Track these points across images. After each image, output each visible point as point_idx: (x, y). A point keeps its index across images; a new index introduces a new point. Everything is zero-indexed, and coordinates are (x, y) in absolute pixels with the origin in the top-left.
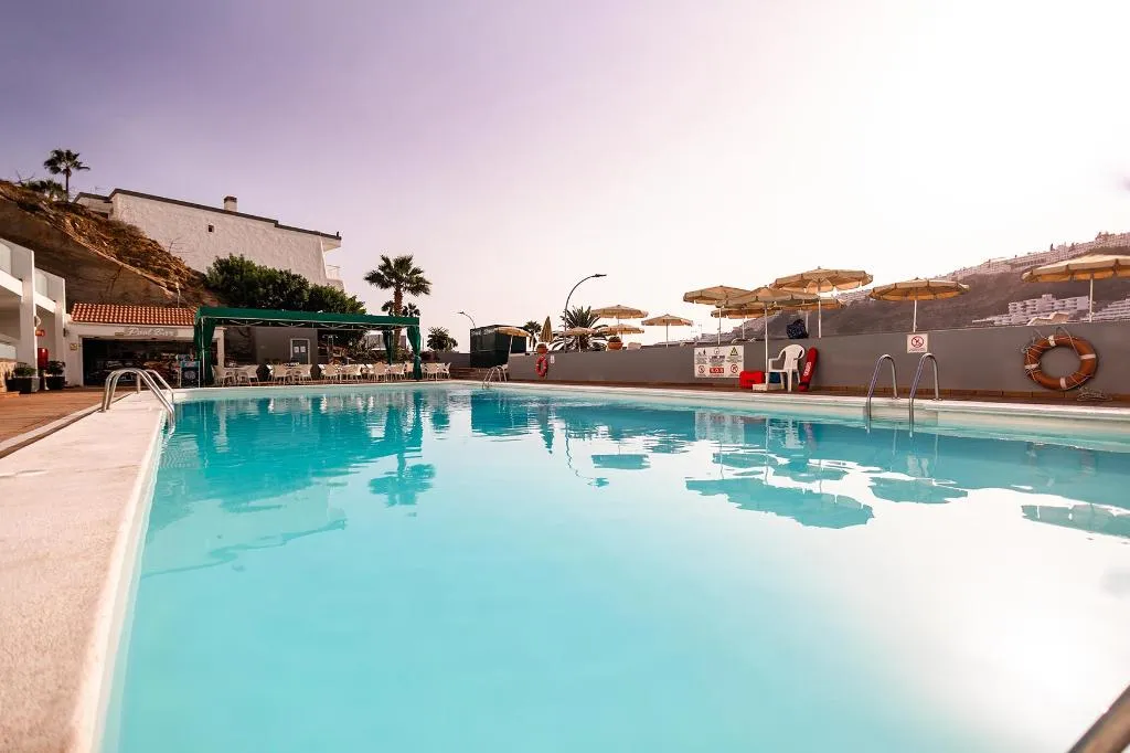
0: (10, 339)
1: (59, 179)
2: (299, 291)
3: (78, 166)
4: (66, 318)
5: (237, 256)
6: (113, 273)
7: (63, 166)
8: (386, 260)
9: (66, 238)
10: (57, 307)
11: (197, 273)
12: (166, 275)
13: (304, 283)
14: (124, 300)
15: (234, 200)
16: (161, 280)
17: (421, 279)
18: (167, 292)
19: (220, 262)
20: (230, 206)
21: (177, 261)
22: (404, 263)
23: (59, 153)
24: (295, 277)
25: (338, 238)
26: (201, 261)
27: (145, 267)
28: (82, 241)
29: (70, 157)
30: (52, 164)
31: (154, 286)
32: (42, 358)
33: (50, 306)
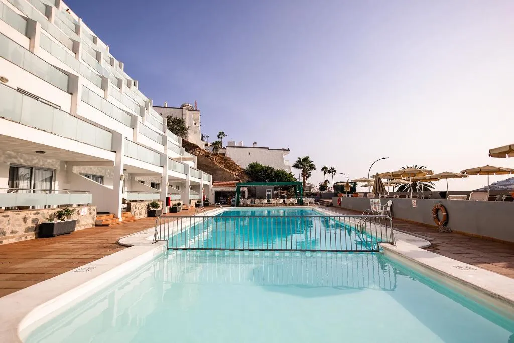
0: (197, 193)
1: (220, 140)
2: (271, 173)
3: (224, 135)
4: (212, 186)
5: (255, 162)
6: (223, 172)
7: (221, 136)
8: (299, 158)
9: (213, 163)
10: (209, 183)
11: (243, 169)
12: (235, 171)
13: (272, 170)
14: (225, 180)
15: (256, 143)
16: (234, 173)
17: (312, 165)
18: (235, 176)
19: (250, 164)
20: (255, 145)
21: (238, 166)
22: (306, 159)
23: (220, 133)
24: (270, 168)
25: (289, 150)
26: (245, 166)
27: (230, 169)
28: (217, 164)
29: (223, 133)
30: (218, 136)
31: (232, 175)
32: (204, 198)
33: (208, 183)
